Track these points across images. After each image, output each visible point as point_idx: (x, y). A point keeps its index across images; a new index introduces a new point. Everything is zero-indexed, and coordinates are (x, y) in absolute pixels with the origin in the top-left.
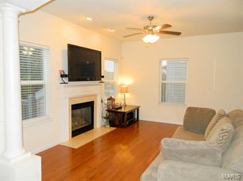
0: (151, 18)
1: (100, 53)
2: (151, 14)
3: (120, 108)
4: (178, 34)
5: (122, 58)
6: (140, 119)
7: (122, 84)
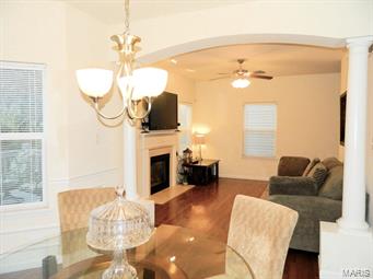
0: (241, 61)
1: (176, 96)
2: (241, 57)
3: (197, 162)
4: (271, 78)
5: (195, 101)
6: (220, 175)
7: (196, 133)
